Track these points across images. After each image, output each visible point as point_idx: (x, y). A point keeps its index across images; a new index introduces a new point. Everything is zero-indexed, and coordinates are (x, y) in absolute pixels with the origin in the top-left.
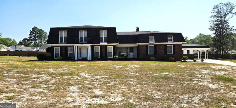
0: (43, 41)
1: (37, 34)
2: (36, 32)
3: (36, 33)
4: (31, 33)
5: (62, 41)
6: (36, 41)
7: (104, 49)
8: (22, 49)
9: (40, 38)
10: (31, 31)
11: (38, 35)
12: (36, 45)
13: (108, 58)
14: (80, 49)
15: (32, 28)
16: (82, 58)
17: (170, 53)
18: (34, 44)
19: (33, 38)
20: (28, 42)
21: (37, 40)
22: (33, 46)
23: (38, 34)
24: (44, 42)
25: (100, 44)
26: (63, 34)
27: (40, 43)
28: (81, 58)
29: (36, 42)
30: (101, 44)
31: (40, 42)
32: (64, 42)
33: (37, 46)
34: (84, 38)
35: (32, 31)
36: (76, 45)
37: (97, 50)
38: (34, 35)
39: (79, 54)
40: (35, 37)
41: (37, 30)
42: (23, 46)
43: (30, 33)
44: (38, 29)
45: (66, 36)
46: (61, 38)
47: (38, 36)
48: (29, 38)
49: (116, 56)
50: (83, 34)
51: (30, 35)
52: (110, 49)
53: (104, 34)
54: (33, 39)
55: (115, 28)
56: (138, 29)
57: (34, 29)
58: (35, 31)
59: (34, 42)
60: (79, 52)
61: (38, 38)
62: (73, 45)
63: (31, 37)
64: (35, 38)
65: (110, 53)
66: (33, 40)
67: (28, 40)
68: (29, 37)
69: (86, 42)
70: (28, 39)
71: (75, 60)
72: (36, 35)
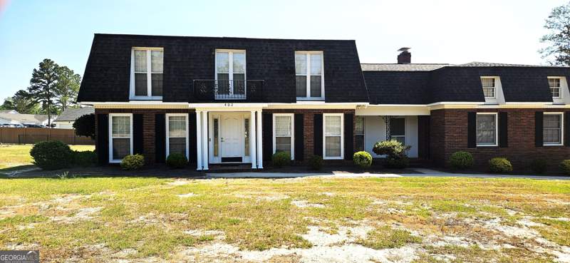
0: (70, 99)
1: (52, 79)
2: (51, 74)
3: (51, 77)
4: (36, 77)
5: (141, 91)
6: (51, 99)
7: (309, 124)
8: (10, 120)
9: (61, 89)
10: (35, 70)
11: (56, 82)
12: (50, 110)
13: (325, 158)
14: (216, 121)
15: (40, 64)
16: (224, 159)
17: (552, 141)
18: (44, 106)
19: (42, 89)
20: (29, 102)
21: (52, 95)
22: (41, 114)
23: (57, 78)
24: (73, 103)
25: (298, 103)
26: (149, 62)
27: (61, 105)
28: (218, 160)
29: (50, 102)
30: (300, 105)
31: (60, 102)
32: (153, 95)
33: (54, 112)
34: (231, 77)
35: (38, 69)
36: (201, 108)
37: (285, 127)
38: (44, 83)
39: (210, 143)
40: (46, 88)
41: (53, 70)
42: (13, 112)
43: (34, 75)
44: (56, 66)
45: (160, 69)
46: (141, 78)
47: (55, 85)
48: (30, 90)
49: (364, 153)
50: (231, 63)
51: (33, 81)
52: (333, 127)
53: (310, 65)
54: (41, 92)
55: (353, 42)
57: (46, 65)
58: (46, 71)
59: (45, 102)
60: (210, 136)
61: (55, 90)
62: (192, 106)
63: (35, 88)
64: (48, 90)
66: (42, 96)
67: (29, 96)
68: (30, 86)
69: (244, 97)
70: (28, 91)
71: (199, 168)
72: (49, 82)
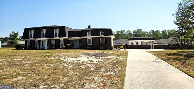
5: (31, 37)
7: (57, 41)
13: (60, 47)
17: (103, 44)
25: (54, 38)
26: (32, 32)
28: (43, 48)
34: (45, 34)
36: (38, 39)
37: (53, 42)
39: (42, 45)
49: (63, 46)
50: (44, 31)
52: (62, 42)
53: (57, 31)
56: (89, 27)
60: (42, 44)
65: (62, 44)
71: (37, 49)
